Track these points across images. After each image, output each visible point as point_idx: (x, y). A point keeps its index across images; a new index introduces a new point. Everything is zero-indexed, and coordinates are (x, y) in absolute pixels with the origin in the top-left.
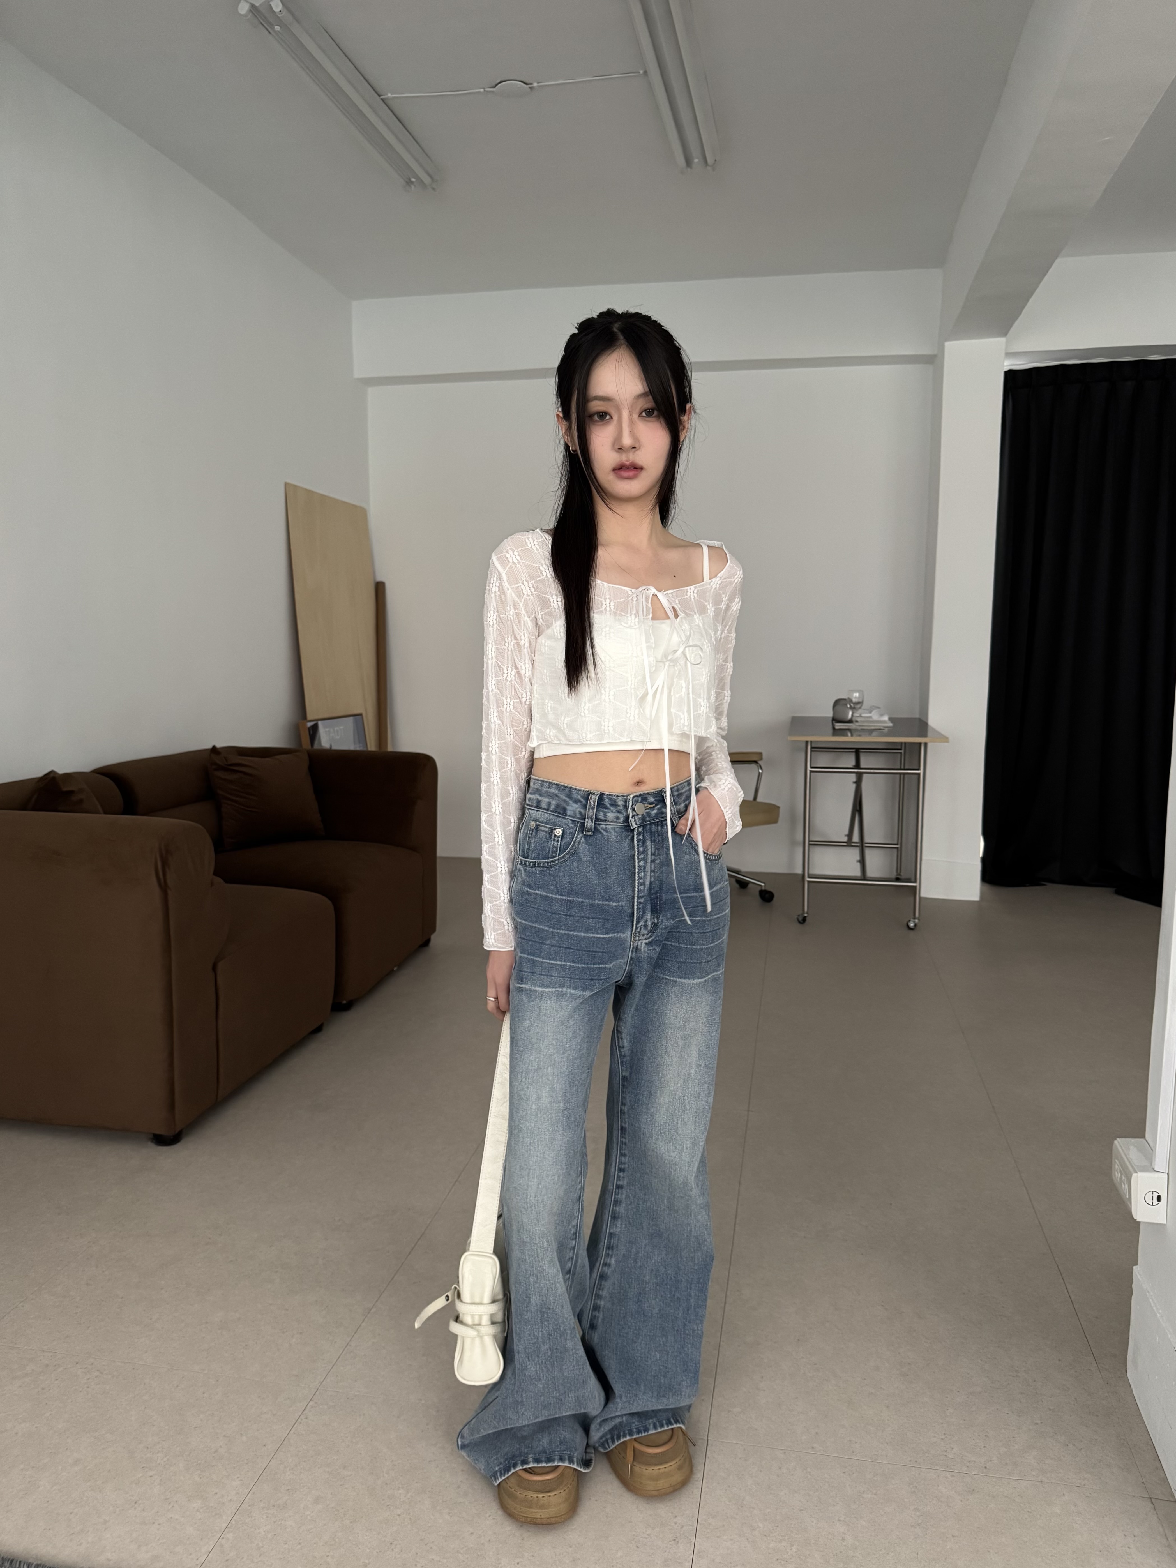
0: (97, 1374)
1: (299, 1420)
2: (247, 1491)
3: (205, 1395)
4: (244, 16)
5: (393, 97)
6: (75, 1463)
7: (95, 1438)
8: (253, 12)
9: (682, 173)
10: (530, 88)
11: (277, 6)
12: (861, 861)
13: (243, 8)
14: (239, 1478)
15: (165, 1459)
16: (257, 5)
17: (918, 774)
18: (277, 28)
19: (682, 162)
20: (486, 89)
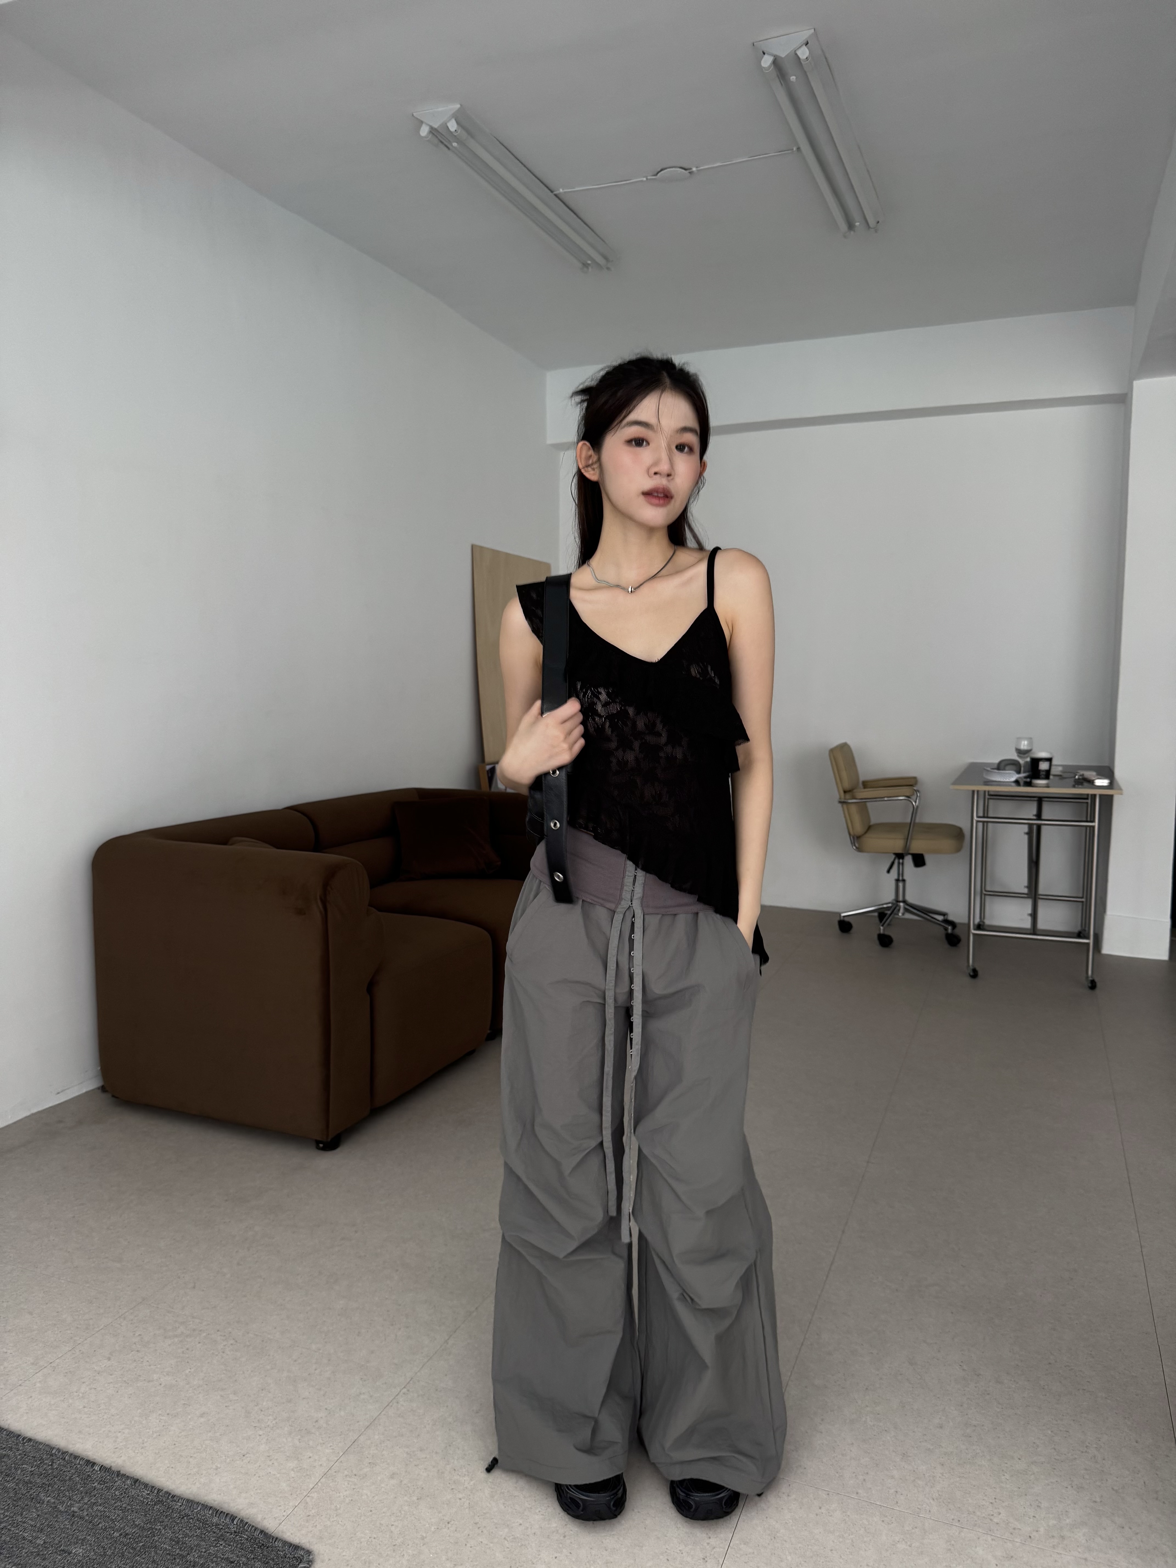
0: (232, 1342)
1: (391, 1404)
2: (336, 1459)
3: (317, 1372)
4: (425, 137)
5: (565, 192)
6: (202, 1415)
7: (222, 1396)
8: (432, 133)
9: (845, 237)
10: (690, 173)
11: (453, 126)
12: (1033, 914)
13: (424, 131)
14: (332, 1447)
15: (274, 1422)
16: (436, 126)
17: (1093, 827)
18: (455, 144)
19: (843, 226)
20: (649, 178)
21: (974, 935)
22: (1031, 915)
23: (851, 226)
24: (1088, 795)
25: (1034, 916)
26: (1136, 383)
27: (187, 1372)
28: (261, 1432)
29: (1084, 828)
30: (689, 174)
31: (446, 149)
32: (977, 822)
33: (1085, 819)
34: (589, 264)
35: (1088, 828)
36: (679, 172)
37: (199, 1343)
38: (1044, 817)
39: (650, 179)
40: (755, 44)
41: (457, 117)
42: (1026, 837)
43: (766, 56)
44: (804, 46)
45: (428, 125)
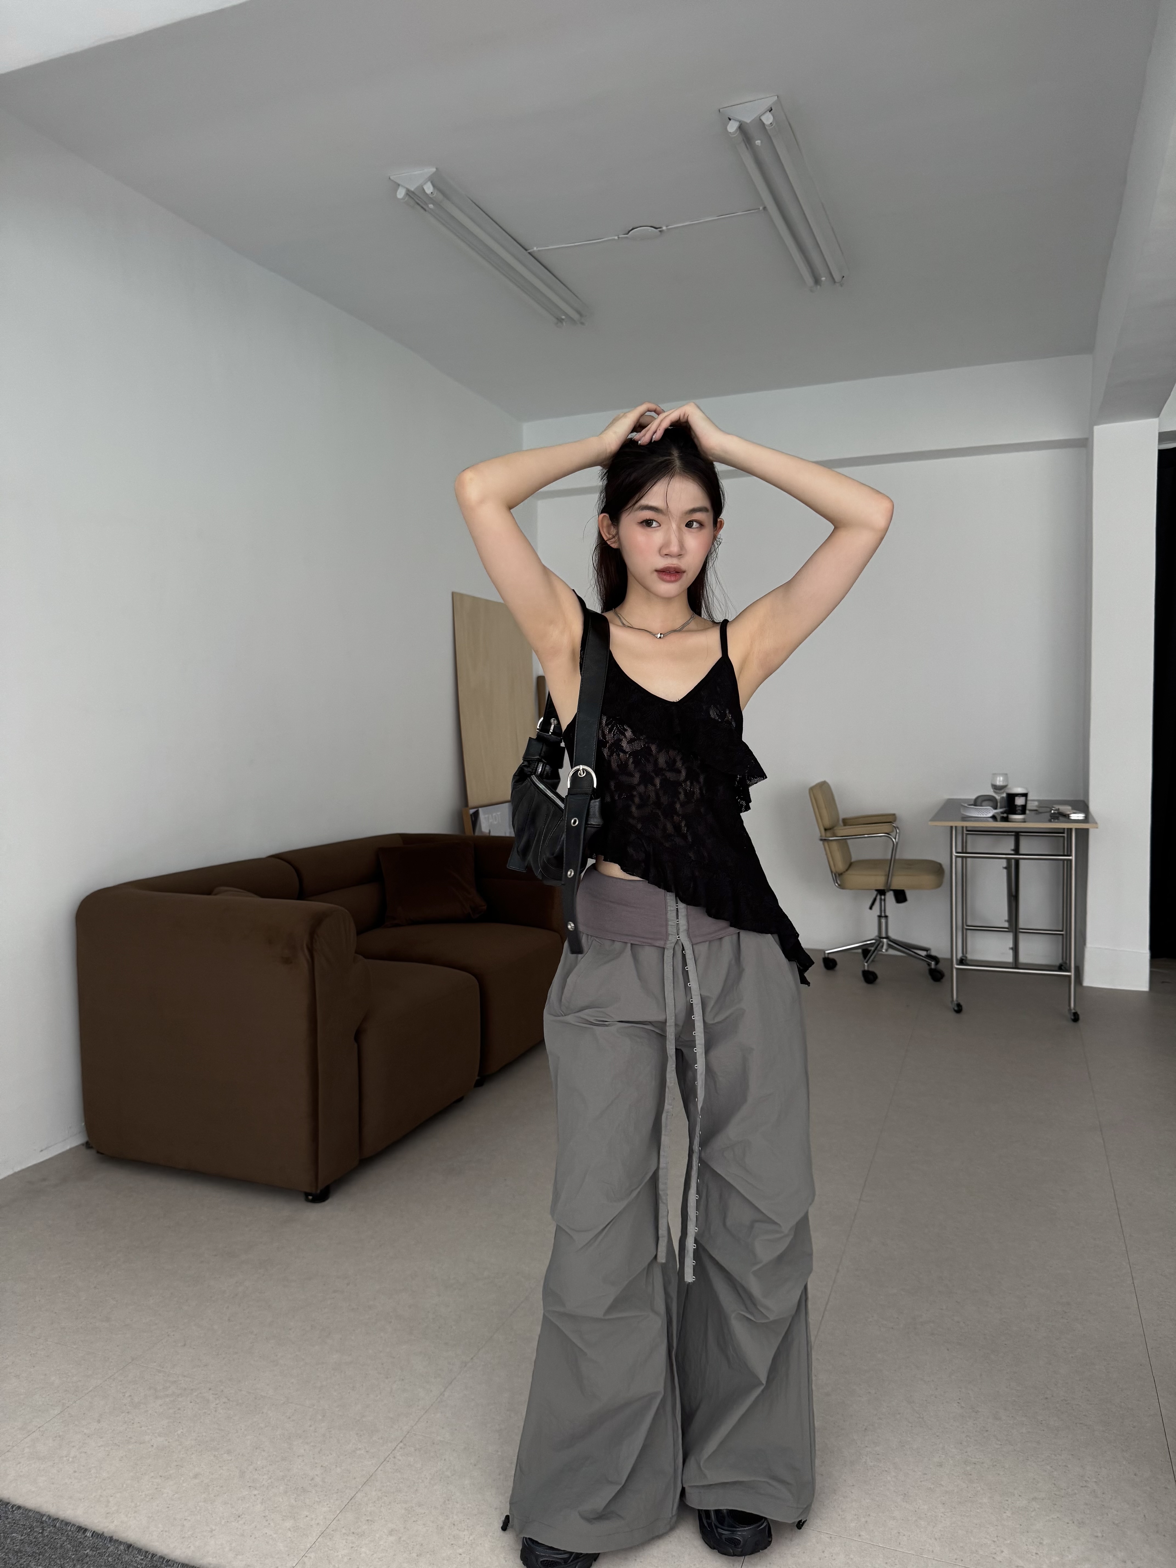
0: (225, 1400)
1: (388, 1459)
2: (333, 1517)
3: (311, 1428)
4: (402, 199)
5: (539, 251)
6: (196, 1476)
7: (215, 1456)
8: (409, 195)
9: (812, 291)
10: (660, 231)
11: (429, 189)
12: (1014, 949)
13: (401, 193)
14: (328, 1506)
15: (270, 1481)
16: (412, 189)
17: (1071, 860)
18: (431, 206)
19: (809, 281)
20: (620, 236)
21: (957, 969)
22: (1012, 949)
23: (817, 281)
24: (1064, 829)
25: (1015, 949)
26: (1096, 429)
27: (179, 1432)
28: (256, 1492)
29: (1061, 862)
30: (659, 233)
31: (422, 211)
32: (957, 857)
33: (1062, 853)
34: (563, 319)
35: (1065, 862)
36: (650, 231)
37: (191, 1402)
38: (1021, 852)
39: (622, 238)
40: (721, 110)
41: (432, 180)
42: (1005, 871)
43: (731, 122)
44: (768, 112)
45: (405, 187)
